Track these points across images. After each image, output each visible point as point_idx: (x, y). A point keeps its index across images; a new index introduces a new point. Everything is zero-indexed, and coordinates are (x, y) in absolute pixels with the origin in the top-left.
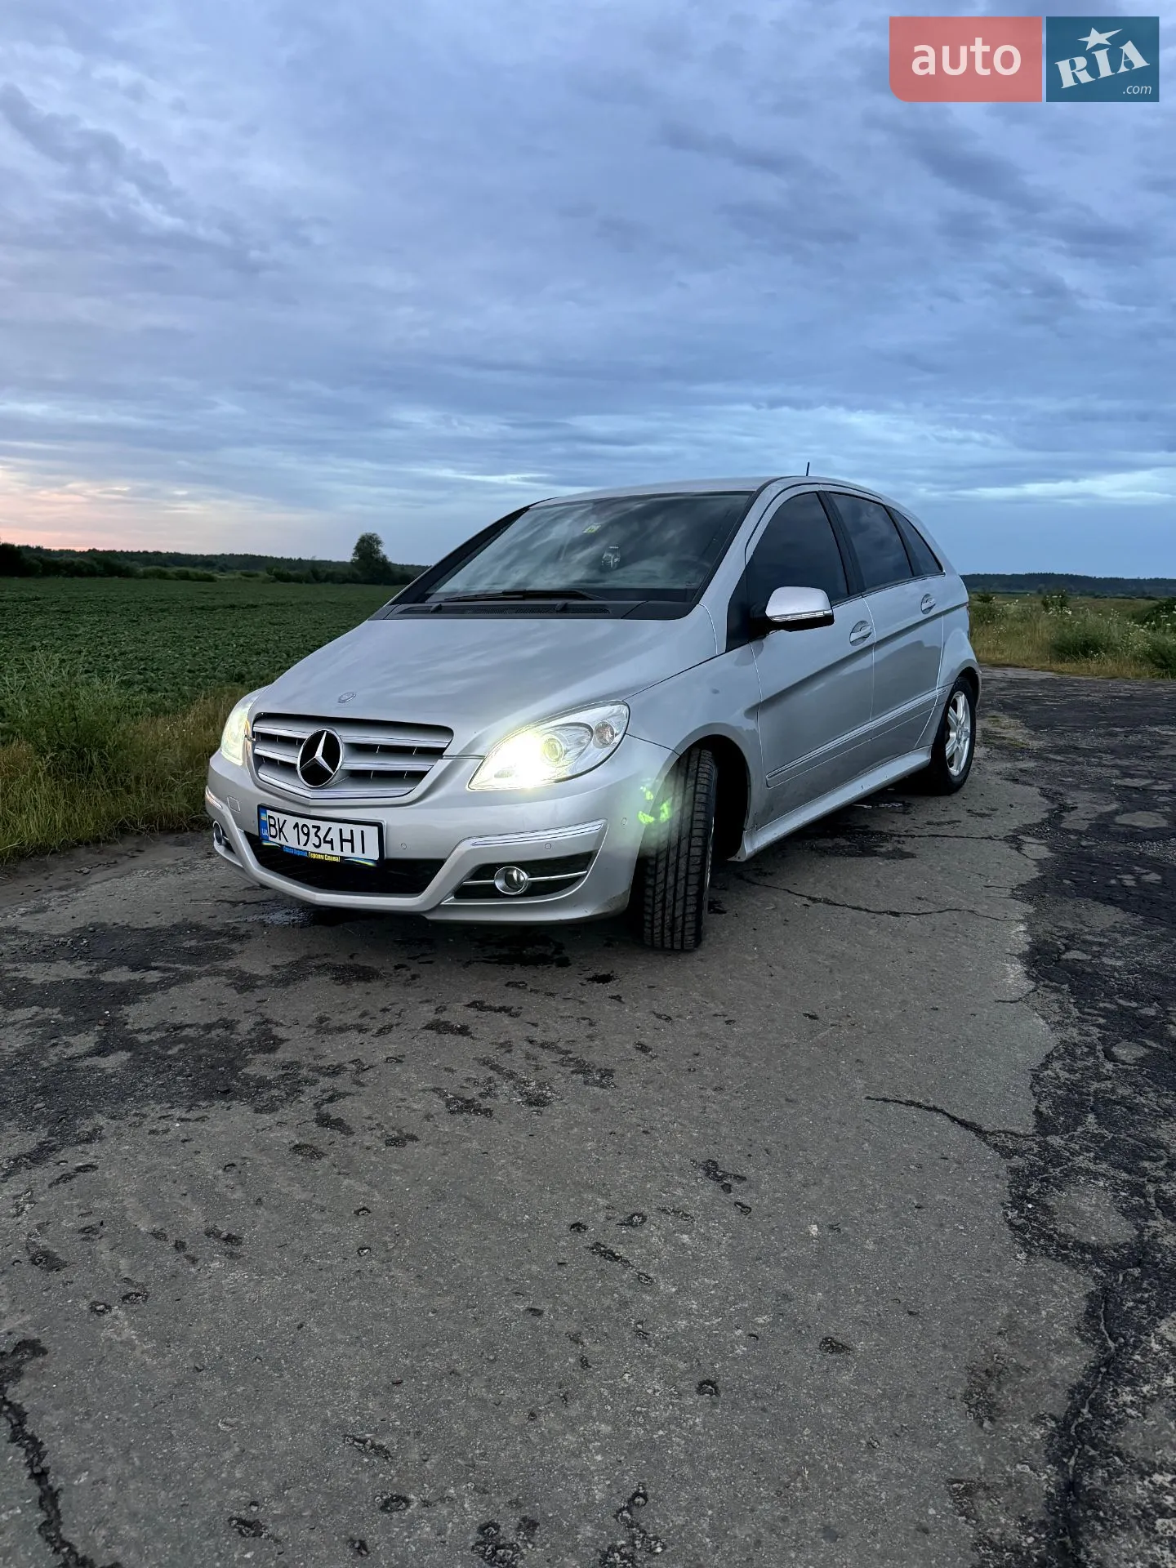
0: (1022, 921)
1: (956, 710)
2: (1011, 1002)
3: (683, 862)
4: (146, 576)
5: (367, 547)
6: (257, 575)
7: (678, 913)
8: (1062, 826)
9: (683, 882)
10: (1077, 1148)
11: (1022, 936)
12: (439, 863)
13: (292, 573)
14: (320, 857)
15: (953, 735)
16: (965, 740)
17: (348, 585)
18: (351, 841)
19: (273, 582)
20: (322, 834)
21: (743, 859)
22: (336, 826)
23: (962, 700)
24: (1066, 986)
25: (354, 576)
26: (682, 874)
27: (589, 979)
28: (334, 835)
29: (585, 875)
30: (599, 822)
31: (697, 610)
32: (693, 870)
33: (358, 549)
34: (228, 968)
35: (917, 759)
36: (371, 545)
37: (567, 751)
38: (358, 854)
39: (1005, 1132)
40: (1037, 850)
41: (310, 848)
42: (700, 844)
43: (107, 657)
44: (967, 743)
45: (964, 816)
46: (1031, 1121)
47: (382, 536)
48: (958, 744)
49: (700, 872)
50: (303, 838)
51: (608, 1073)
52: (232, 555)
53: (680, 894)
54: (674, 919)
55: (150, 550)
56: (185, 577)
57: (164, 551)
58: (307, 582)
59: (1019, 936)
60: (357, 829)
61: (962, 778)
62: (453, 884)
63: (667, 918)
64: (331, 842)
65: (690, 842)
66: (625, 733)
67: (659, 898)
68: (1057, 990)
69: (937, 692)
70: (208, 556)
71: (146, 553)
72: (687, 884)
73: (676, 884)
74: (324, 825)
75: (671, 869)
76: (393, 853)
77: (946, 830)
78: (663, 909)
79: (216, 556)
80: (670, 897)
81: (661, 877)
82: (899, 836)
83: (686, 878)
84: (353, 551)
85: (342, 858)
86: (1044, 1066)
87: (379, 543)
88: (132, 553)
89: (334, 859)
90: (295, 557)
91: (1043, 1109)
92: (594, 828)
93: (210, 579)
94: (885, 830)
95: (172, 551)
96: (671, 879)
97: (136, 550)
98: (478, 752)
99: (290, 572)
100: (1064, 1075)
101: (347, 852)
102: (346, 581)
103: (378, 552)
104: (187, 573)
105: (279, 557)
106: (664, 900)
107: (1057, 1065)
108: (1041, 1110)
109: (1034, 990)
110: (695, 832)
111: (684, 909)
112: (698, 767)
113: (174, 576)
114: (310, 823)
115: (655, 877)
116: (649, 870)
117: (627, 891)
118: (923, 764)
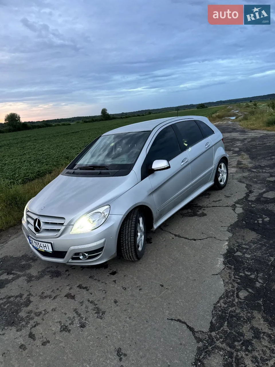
0: (227, 240)
1: (221, 168)
2: (216, 275)
3: (129, 243)
4: (55, 126)
5: (104, 111)
6: (80, 122)
7: (131, 255)
8: (249, 199)
9: (130, 248)
10: (219, 337)
11: (226, 246)
12: (66, 252)
13: (88, 120)
14: (40, 250)
15: (221, 175)
16: (225, 174)
17: (100, 121)
18: (46, 247)
19: (84, 123)
20: (40, 244)
21: (154, 230)
22: (42, 243)
23: (223, 165)
24: (233, 267)
25: (102, 119)
26: (130, 246)
27: (110, 274)
28: (42, 245)
29: (102, 253)
30: (103, 239)
31: (132, 172)
32: (132, 245)
33: (102, 112)
34: (28, 273)
35: (210, 184)
36: (105, 111)
37: (94, 221)
38: (48, 250)
39: (200, 331)
40: (239, 210)
41: (38, 247)
42: (133, 238)
43: (40, 155)
44: (226, 175)
45: (223, 198)
46: (209, 326)
47: (107, 109)
48: (223, 177)
49: (134, 245)
50: (36, 245)
51: (104, 313)
52: (74, 117)
53: (130, 251)
54: (130, 256)
55: (56, 119)
56: (64, 125)
57: (59, 118)
58: (91, 122)
59: (225, 246)
60: (47, 244)
61: (225, 184)
62: (70, 257)
63: (128, 256)
64: (42, 247)
65: (131, 238)
66: (109, 214)
67: (125, 252)
68: (230, 268)
69: (213, 167)
70: (69, 118)
71: (55, 119)
72: (131, 249)
73: (128, 249)
74: (40, 243)
75: (127, 245)
76: (56, 250)
77: (217, 204)
78: (127, 254)
79: (71, 118)
80: (128, 251)
81: (125, 247)
82: (204, 207)
83: (131, 247)
84: (101, 113)
85: (45, 251)
86: (218, 302)
87: (106, 110)
88: (52, 120)
89: (43, 251)
90: (88, 116)
91: (213, 321)
92: (102, 241)
93: (70, 125)
94: (201, 205)
95: (61, 118)
96: (127, 248)
97: (53, 119)
98: (72, 224)
99: (87, 120)
100: (223, 305)
101: (45, 249)
102: (100, 120)
103: (106, 112)
104: (64, 124)
105: (85, 116)
106: (126, 252)
107: (222, 301)
108: (212, 321)
109: (224, 269)
110: (132, 235)
111: (132, 254)
112: (133, 216)
113: (61, 125)
114: (37, 242)
115: (123, 247)
116: (122, 246)
117: (116, 253)
118: (211, 185)
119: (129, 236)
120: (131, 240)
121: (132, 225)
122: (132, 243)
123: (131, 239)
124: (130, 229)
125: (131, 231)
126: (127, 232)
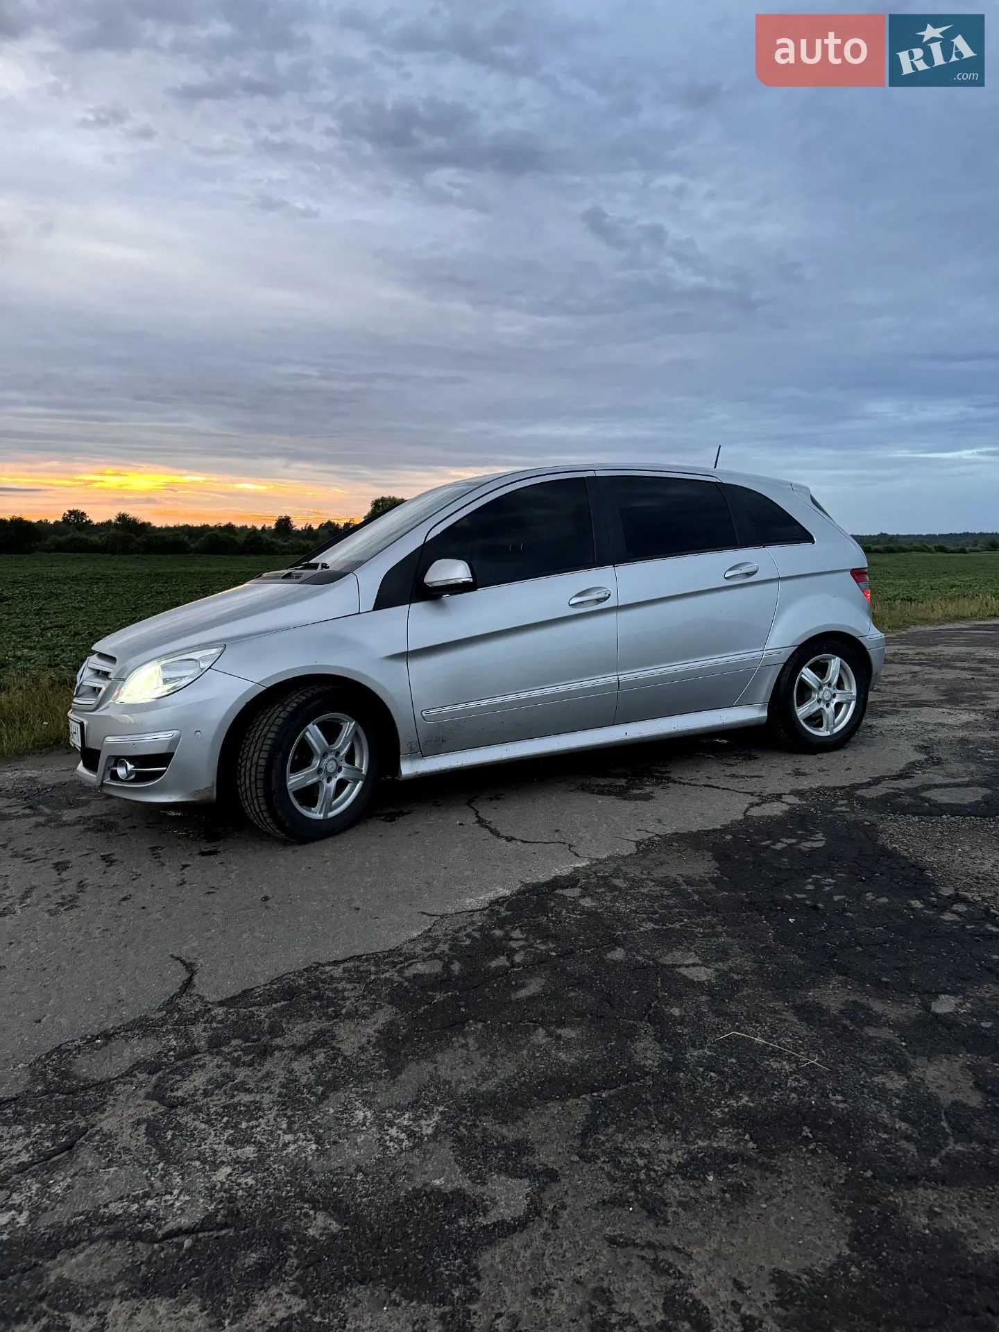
0: (594, 859)
1: (821, 673)
2: (430, 915)
8: (859, 792)
12: (100, 752)
15: (814, 696)
23: (834, 663)
24: (507, 913)
29: (166, 772)
30: (172, 732)
31: (350, 577)
35: (746, 715)
39: (200, 996)
40: (774, 807)
45: (777, 774)
46: (234, 993)
66: (210, 668)
68: (493, 915)
69: (763, 654)
86: (335, 963)
91: (259, 989)
92: (169, 735)
98: (124, 677)
100: (336, 971)
107: (349, 964)
108: (256, 989)
109: (474, 911)
117: (212, 787)
118: (752, 720)
119: (257, 749)
120: (260, 761)
121: (278, 720)
122: (259, 768)
123: (259, 758)
124: (266, 729)
125: (266, 735)
126: (257, 736)
